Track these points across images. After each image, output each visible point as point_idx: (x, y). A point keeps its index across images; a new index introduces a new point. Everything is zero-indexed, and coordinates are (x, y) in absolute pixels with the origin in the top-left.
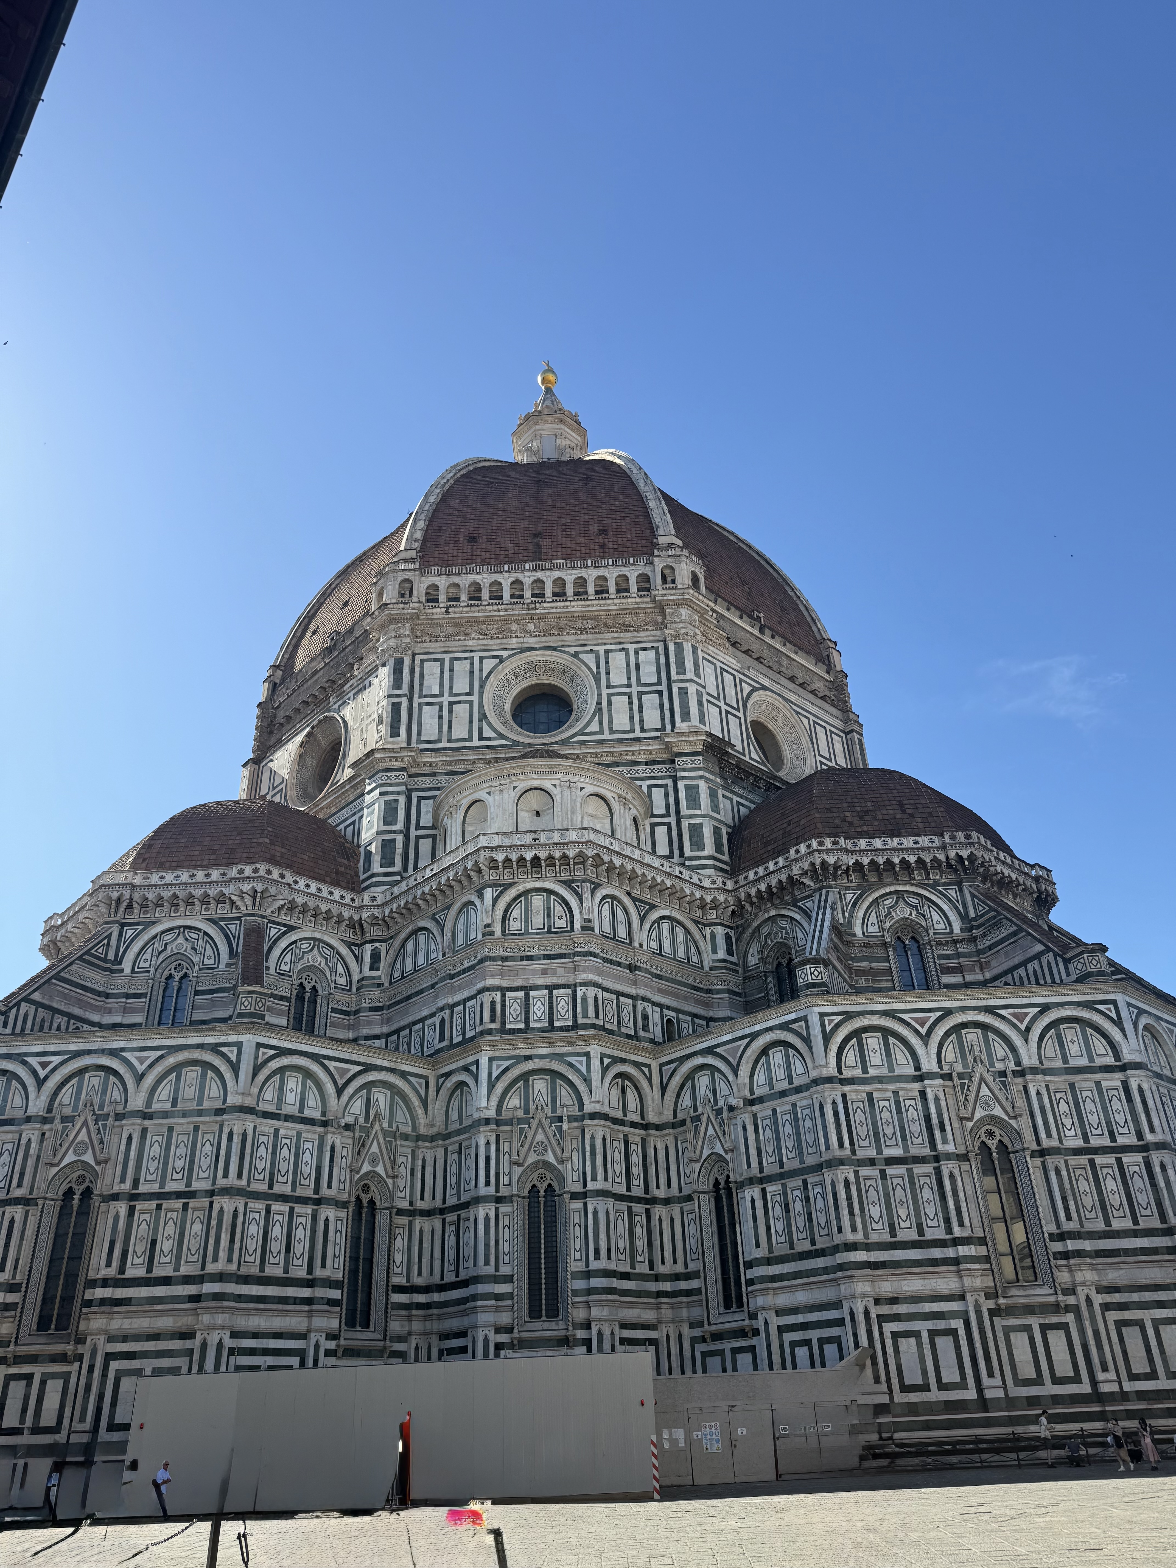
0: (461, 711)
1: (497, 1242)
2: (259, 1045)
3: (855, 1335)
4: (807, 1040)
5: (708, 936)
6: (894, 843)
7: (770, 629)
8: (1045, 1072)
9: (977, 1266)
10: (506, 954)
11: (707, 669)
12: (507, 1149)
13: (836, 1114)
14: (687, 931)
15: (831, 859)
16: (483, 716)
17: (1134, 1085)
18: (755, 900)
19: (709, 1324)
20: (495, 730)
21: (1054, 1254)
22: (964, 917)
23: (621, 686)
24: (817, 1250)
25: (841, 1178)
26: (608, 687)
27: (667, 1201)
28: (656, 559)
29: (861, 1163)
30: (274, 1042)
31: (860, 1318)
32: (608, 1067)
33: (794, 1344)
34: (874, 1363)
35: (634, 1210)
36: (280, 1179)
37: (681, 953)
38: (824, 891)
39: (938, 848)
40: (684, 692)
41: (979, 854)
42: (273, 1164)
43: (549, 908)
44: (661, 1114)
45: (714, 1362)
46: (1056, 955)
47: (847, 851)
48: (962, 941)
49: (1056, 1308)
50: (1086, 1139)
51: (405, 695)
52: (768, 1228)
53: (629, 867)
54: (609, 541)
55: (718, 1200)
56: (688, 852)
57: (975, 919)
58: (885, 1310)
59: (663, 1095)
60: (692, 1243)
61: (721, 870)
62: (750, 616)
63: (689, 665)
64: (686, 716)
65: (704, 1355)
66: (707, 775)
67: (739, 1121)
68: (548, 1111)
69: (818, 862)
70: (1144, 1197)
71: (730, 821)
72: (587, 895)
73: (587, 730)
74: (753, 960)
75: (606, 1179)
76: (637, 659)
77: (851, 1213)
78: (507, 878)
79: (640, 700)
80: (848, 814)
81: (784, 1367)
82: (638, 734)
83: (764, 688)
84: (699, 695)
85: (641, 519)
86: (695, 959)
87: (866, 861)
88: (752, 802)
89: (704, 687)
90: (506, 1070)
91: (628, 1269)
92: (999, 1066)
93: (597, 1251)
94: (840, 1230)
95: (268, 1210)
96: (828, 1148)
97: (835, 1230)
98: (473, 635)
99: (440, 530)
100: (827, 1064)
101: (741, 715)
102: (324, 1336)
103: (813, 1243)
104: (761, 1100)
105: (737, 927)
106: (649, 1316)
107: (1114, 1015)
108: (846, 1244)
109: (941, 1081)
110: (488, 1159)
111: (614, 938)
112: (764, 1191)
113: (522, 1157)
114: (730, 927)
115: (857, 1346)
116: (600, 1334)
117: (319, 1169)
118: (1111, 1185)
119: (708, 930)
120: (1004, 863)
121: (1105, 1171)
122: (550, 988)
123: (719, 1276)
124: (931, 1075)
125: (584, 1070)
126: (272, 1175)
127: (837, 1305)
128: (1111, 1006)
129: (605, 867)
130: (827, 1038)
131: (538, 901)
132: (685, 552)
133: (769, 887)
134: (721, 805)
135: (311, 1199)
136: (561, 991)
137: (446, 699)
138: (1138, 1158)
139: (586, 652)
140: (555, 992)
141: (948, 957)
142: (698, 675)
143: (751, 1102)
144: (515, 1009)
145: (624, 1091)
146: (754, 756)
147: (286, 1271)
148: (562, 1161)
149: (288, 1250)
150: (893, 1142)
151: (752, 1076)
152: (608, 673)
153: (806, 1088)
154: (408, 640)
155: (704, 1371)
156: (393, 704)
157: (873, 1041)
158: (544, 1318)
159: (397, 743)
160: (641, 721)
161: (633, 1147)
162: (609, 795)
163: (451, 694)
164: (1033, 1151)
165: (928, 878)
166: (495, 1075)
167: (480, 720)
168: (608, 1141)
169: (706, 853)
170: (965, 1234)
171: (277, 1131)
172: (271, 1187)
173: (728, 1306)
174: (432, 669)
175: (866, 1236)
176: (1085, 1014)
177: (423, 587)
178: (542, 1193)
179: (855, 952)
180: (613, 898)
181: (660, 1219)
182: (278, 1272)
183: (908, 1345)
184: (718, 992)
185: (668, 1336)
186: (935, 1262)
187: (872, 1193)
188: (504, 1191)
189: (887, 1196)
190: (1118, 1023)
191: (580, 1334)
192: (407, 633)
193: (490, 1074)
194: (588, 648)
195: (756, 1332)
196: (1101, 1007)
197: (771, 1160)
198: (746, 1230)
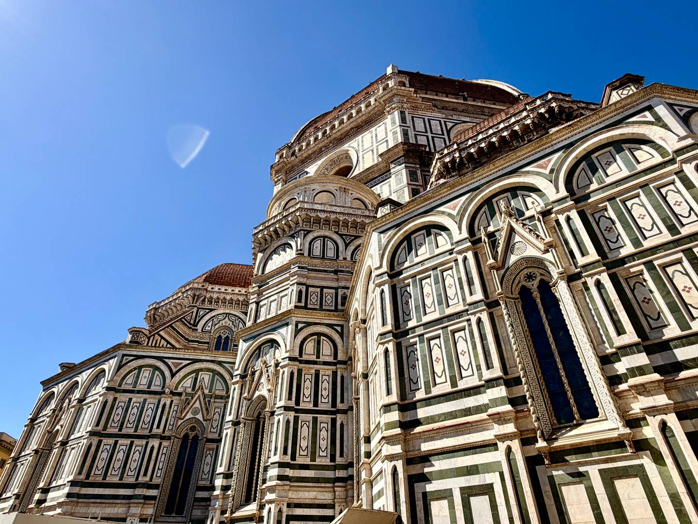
1: (232, 451)
2: (124, 355)
7: (472, 97)
8: (578, 200)
10: (262, 284)
13: (384, 300)
23: (369, 148)
25: (382, 350)
26: (363, 151)
27: (347, 411)
28: (380, 85)
29: (404, 334)
30: (135, 353)
32: (302, 329)
35: (320, 419)
36: (128, 426)
40: (395, 133)
42: (124, 417)
44: (348, 353)
50: (637, 244)
62: (455, 95)
63: (398, 120)
66: (408, 165)
68: (267, 363)
72: (300, 237)
76: (376, 132)
77: (389, 379)
79: (377, 149)
83: (464, 122)
84: (405, 131)
89: (409, 127)
91: (307, 462)
92: (529, 213)
93: (277, 450)
95: (116, 443)
100: (380, 266)
102: (137, 519)
107: (650, 119)
109: (470, 245)
116: (270, 512)
117: (154, 418)
118: (683, 282)
121: (672, 268)
124: (461, 242)
125: (285, 333)
126: (123, 424)
128: (646, 114)
134: (419, 178)
135: (146, 436)
139: (353, 142)
140: (280, 295)
144: (262, 311)
147: (121, 479)
148: (269, 393)
149: (125, 466)
154: (282, 176)
157: (420, 238)
158: (252, 502)
161: (325, 377)
164: (571, 275)
168: (296, 374)
170: (494, 377)
171: (130, 399)
172: (120, 430)
175: (403, 396)
176: (615, 132)
177: (290, 153)
178: (262, 416)
180: (324, 236)
182: (116, 480)
186: (469, 411)
189: (424, 357)
190: (657, 122)
191: (263, 513)
192: (282, 173)
196: (632, 118)
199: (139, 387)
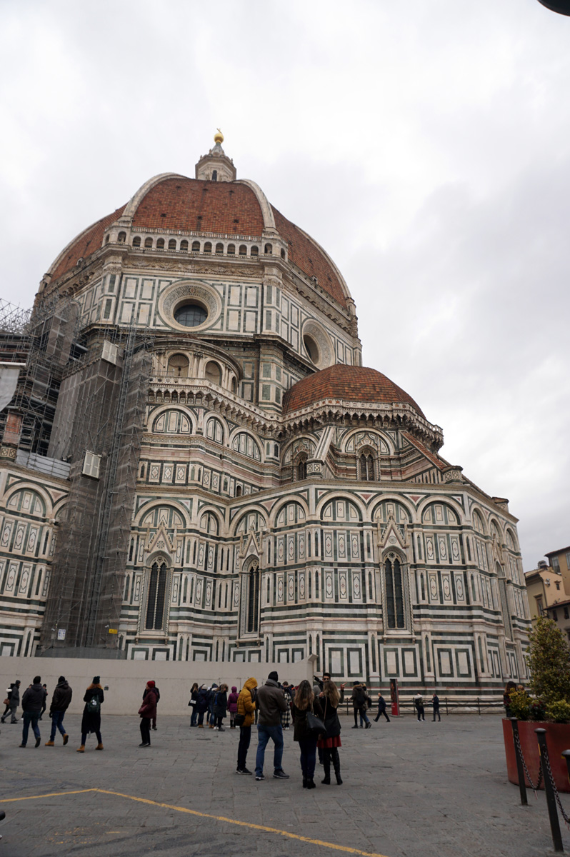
0: (145, 308)
1: (132, 590)
2: (10, 475)
3: (311, 648)
4: (307, 502)
5: (266, 445)
6: (367, 406)
7: (321, 287)
8: (423, 527)
9: (376, 619)
10: (153, 442)
11: (283, 303)
12: (143, 543)
13: (316, 539)
14: (255, 441)
15: (334, 411)
16: (157, 313)
17: (464, 537)
18: (292, 428)
19: (239, 638)
20: (163, 321)
21: (414, 615)
22: (396, 447)
23: (236, 306)
24: (298, 606)
25: (315, 571)
26: (228, 305)
27: (225, 577)
28: (263, 240)
29: (326, 564)
30: (19, 475)
31: (314, 640)
32: (202, 507)
33: (280, 651)
34: (318, 662)
35: (207, 579)
36: (16, 547)
37: (250, 452)
38: (328, 427)
39: (389, 411)
40: (269, 313)
41: (408, 416)
42: (13, 539)
43: (179, 420)
44: (227, 534)
45: (240, 657)
46: (438, 470)
47: (343, 407)
48: (394, 459)
49: (410, 641)
50: (438, 561)
51: (115, 296)
52: (275, 593)
53: (226, 403)
54: (239, 226)
55: (251, 578)
56: (261, 399)
57: (401, 449)
58: (327, 637)
59: (230, 524)
60: (236, 598)
61: (277, 411)
62: (310, 279)
63: (274, 299)
64: (269, 326)
65: (235, 653)
66: (276, 360)
67: (267, 540)
68: (167, 526)
69: (327, 411)
70: (460, 591)
71: (285, 386)
72: (201, 415)
73: (214, 328)
74: (287, 460)
75: (194, 563)
76: (246, 292)
77: (317, 589)
78: (158, 401)
79: (245, 314)
80: (346, 388)
81: (274, 661)
82: (242, 333)
83: (313, 318)
84: (277, 316)
85: (258, 217)
86: (257, 456)
87: (352, 413)
88: (299, 377)
89: (281, 312)
90: (147, 503)
91: (201, 609)
92: (401, 522)
93: (185, 598)
94: (310, 597)
95: (8, 563)
96: (310, 556)
97: (308, 596)
98: (157, 267)
99: (146, 208)
100: (315, 515)
101: (299, 331)
102: (34, 629)
103: (296, 602)
104: (280, 530)
105: (282, 442)
106: (209, 632)
107: (461, 502)
108: (312, 604)
109: (371, 527)
110: (132, 547)
111: (214, 440)
112: (275, 574)
113: (150, 547)
114: (278, 442)
115: (311, 653)
116: (182, 639)
117: (39, 544)
118: (446, 584)
119: (266, 442)
120: (420, 422)
121: (445, 577)
122: (176, 463)
123: (247, 616)
124: (367, 524)
125: (189, 507)
126: (12, 545)
127: (303, 633)
128: (460, 498)
129: (213, 401)
130: (317, 502)
131: (174, 416)
132: (279, 238)
133: (301, 422)
134: (282, 377)
135: (33, 559)
136: (181, 465)
137: (137, 301)
138: (461, 572)
139: (219, 285)
140: (178, 465)
141: (385, 467)
142: (278, 306)
143: (275, 531)
144: (154, 471)
145: (209, 520)
146: (303, 353)
147: (16, 595)
148: (172, 552)
149: (17, 584)
150: (343, 555)
151: (277, 517)
152: (229, 298)
153: (303, 525)
154: (120, 265)
155: (234, 661)
156: (108, 300)
157: (341, 505)
158: (153, 629)
159: (107, 322)
160: (244, 326)
161: (211, 548)
162: (221, 364)
163: (141, 298)
164: (411, 565)
165: (382, 426)
166: (140, 505)
167: (155, 315)
168: (197, 545)
169: (271, 401)
170: (372, 603)
171: (17, 521)
172: (11, 550)
173: (250, 630)
174: (132, 283)
175: (323, 600)
176: (447, 500)
177: (132, 237)
178: (159, 567)
179: (340, 460)
180: (216, 419)
181: (221, 585)
182: (11, 595)
183: (336, 655)
184: (267, 474)
185: (218, 643)
186: (355, 616)
187: (329, 581)
188: (138, 564)
189: (336, 582)
190: (462, 506)
191: (171, 638)
192: (120, 261)
194: (220, 283)
195: (262, 644)
196: (455, 497)
197: (280, 560)
198: (263, 594)
199: (23, 511)
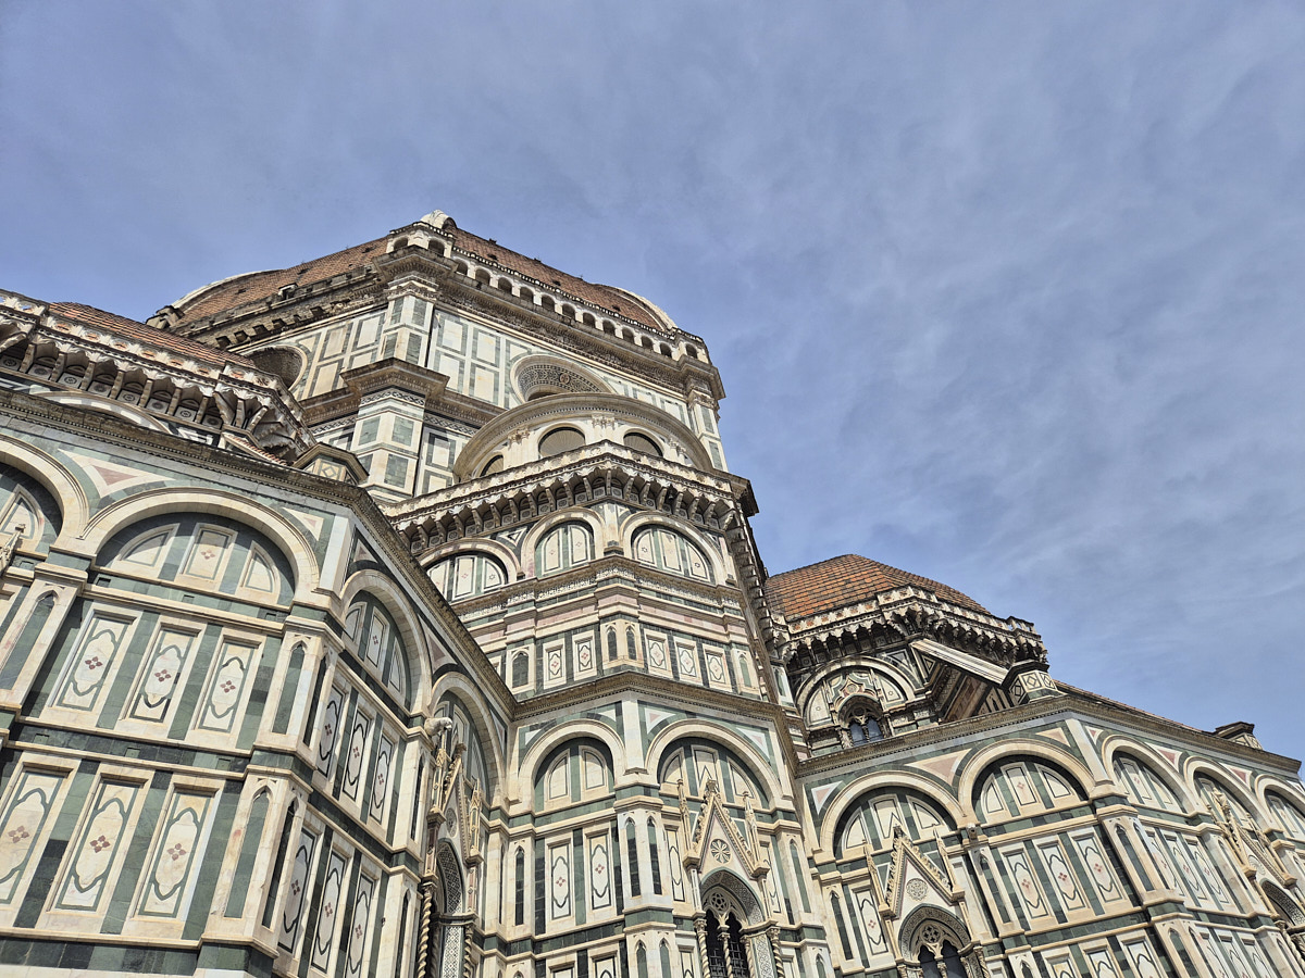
0: (485, 376)
10: (638, 583)
12: (672, 843)
16: (510, 390)
28: (681, 338)
30: (374, 544)
36: (349, 786)
44: (815, 852)
51: (426, 333)
67: (972, 856)
68: (722, 797)
72: (726, 551)
78: (633, 502)
90: (665, 723)
95: (327, 843)
98: (499, 320)
104: (1001, 830)
110: (653, 849)
112: (1036, 954)
113: (699, 854)
117: (395, 797)
122: (700, 640)
124: (1205, 817)
125: (765, 750)
126: (339, 772)
130: (1098, 751)
131: (668, 538)
136: (714, 648)
137: (468, 359)
140: (706, 646)
143: (985, 832)
144: (656, 652)
148: (754, 875)
149: (343, 944)
150: (1203, 893)
151: (979, 797)
153: (1080, 810)
154: (434, 290)
156: (412, 335)
157: (1130, 769)
163: (474, 357)
166: (649, 726)
172: (336, 793)
174: (454, 328)
176: (1286, 787)
178: (723, 926)
187: (1215, 961)
188: (678, 910)
189: (1229, 963)
192: (433, 284)
193: (643, 725)
194: (616, 379)
197: (1037, 912)
199: (368, 665)
